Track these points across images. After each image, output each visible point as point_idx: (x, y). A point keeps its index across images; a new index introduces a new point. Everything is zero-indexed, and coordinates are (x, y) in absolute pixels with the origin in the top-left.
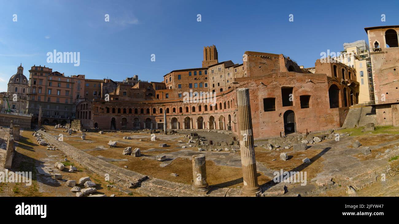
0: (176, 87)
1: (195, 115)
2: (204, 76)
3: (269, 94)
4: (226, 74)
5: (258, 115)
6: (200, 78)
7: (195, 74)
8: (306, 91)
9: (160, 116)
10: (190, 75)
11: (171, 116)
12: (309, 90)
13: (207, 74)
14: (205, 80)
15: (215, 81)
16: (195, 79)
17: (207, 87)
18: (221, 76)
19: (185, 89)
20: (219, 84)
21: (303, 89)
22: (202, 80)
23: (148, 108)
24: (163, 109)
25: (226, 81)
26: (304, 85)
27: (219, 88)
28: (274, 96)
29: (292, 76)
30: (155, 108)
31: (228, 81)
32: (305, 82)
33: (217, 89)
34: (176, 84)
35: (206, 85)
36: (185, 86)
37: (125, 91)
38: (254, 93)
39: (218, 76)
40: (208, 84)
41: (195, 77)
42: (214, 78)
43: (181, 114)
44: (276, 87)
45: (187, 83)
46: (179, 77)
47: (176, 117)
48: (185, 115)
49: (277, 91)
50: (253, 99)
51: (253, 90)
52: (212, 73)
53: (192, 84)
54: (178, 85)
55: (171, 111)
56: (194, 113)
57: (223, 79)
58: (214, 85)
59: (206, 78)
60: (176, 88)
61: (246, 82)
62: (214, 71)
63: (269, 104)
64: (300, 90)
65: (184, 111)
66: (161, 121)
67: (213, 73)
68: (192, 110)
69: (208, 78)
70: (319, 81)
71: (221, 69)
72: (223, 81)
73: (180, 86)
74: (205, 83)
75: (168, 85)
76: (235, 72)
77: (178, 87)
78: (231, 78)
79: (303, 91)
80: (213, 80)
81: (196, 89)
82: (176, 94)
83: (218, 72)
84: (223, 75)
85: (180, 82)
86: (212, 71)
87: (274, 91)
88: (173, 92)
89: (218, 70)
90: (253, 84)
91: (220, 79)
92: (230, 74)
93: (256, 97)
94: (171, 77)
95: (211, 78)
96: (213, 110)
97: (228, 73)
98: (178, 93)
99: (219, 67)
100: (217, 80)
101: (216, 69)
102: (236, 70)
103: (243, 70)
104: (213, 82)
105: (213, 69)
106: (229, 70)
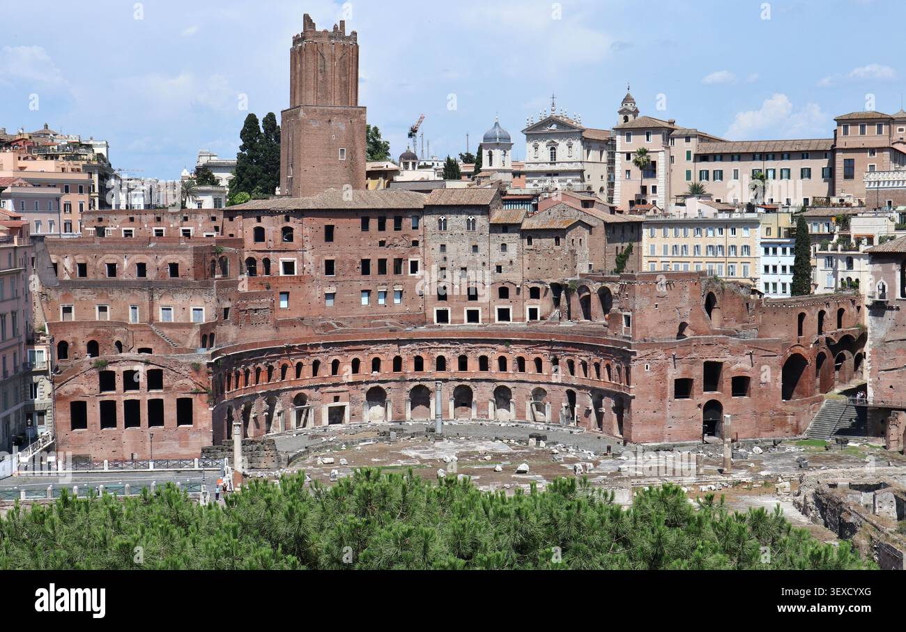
0: (317, 268)
1: (446, 380)
2: (408, 235)
3: (684, 373)
4: (495, 247)
5: (664, 405)
6: (396, 241)
7: (382, 227)
8: (744, 371)
9: (335, 385)
10: (365, 226)
11: (367, 382)
12: (748, 367)
13: (418, 230)
14: (412, 251)
15: (449, 260)
16: (382, 244)
17: (417, 272)
18: (475, 248)
19: (348, 278)
21: (738, 365)
22: (401, 250)
23: (299, 360)
24: (341, 360)
25: (494, 268)
26: (740, 359)
28: (692, 376)
29: (723, 344)
30: (320, 359)
31: (499, 269)
34: (319, 259)
35: (414, 265)
36: (348, 265)
37: (227, 304)
38: (660, 370)
39: (463, 244)
40: (420, 265)
41: (382, 236)
42: (447, 250)
43: (397, 376)
44: (693, 362)
45: (351, 257)
46: (329, 233)
47: (381, 385)
48: (411, 381)
49: (696, 367)
50: (659, 380)
51: (660, 365)
52: (440, 228)
53: (369, 260)
54: (324, 263)
55: (365, 366)
56: (441, 375)
57: (479, 257)
59: (415, 243)
60: (318, 274)
62: (449, 225)
63: (683, 388)
64: (733, 368)
65: (409, 367)
66: (336, 399)
67: (445, 228)
68: (435, 367)
69: (421, 244)
70: (767, 353)
71: (477, 226)
72: (480, 265)
73: (330, 267)
74: (410, 260)
75: (272, 253)
76: (527, 247)
77: (324, 269)
78: (511, 262)
79: (738, 370)
80: (441, 256)
81: (382, 278)
82: (316, 296)
83: (465, 231)
84: (480, 245)
85: (332, 252)
86: (437, 222)
87: (691, 369)
88: (306, 286)
89: (464, 225)
90: (661, 356)
91: (470, 256)
92: (509, 247)
93: (663, 377)
94: (289, 224)
95: (434, 244)
96: (511, 372)
97: (502, 245)
98: (322, 290)
99: (469, 217)
100: (459, 258)
101: (455, 218)
102: (529, 238)
103: (556, 245)
104: (442, 261)
105: (444, 218)
106: (505, 235)
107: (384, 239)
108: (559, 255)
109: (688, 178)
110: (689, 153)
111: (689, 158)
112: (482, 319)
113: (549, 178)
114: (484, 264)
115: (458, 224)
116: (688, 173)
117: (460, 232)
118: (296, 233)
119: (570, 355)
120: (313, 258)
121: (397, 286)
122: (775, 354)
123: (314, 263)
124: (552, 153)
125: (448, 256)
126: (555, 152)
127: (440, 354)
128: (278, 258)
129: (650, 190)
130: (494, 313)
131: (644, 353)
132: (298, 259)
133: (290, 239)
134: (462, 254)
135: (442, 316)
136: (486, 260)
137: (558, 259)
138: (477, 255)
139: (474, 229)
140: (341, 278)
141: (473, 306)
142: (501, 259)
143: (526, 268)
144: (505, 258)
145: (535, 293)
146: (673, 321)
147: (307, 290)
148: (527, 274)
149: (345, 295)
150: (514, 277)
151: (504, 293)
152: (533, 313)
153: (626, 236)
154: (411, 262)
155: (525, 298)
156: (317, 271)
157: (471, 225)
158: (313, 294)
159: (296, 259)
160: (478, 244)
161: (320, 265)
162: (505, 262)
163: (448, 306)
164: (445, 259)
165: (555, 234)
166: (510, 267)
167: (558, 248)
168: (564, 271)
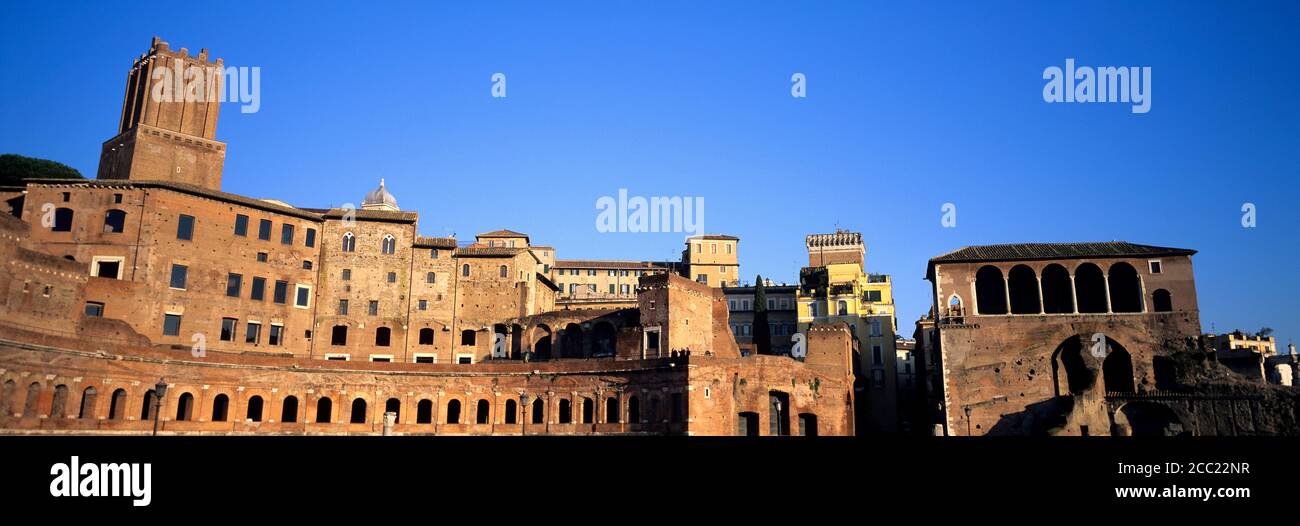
0: (159, 275)
2: (299, 252)
3: (748, 403)
4: (419, 277)
6: (282, 257)
7: (265, 230)
8: (811, 406)
10: (240, 230)
13: (312, 246)
14: (302, 274)
15: (354, 291)
16: (263, 257)
17: (305, 304)
18: (392, 277)
19: (202, 295)
20: (373, 304)
21: (802, 399)
22: (288, 270)
24: (196, 395)
25: (415, 303)
27: (375, 323)
28: (757, 407)
31: (423, 305)
33: (361, 326)
34: (162, 262)
35: (303, 294)
36: (208, 278)
39: (375, 270)
40: (310, 296)
41: (264, 247)
42: (353, 277)
44: (759, 390)
45: (214, 267)
46: (186, 228)
49: (762, 397)
52: (345, 249)
53: (241, 276)
54: (170, 269)
55: (237, 409)
57: (395, 289)
58: (344, 303)
59: (308, 265)
60: (158, 283)
62: (357, 245)
64: (800, 401)
65: (308, 415)
67: (352, 249)
68: (349, 416)
69: (315, 267)
71: (397, 248)
72: (396, 299)
73: (179, 275)
74: (298, 286)
75: (80, 246)
76: (461, 277)
77: (169, 277)
78: (440, 297)
79: (805, 405)
80: (343, 284)
81: (255, 305)
82: (149, 315)
83: (379, 254)
84: (398, 272)
85: (185, 254)
86: (342, 240)
87: (757, 399)
88: (136, 298)
89: (380, 246)
91: (384, 286)
92: (439, 277)
94: (120, 207)
95: (334, 269)
97: (429, 273)
98: (161, 308)
99: (386, 236)
100: (368, 288)
101: (367, 236)
102: (466, 267)
103: (502, 276)
104: (343, 291)
105: (352, 234)
106: (434, 261)
107: (265, 251)
108: (505, 288)
114: (402, 298)
115: (368, 243)
117: (372, 254)
118: (128, 220)
120: (155, 258)
121: (276, 319)
123: (153, 265)
125: (352, 285)
128: (91, 255)
132: (127, 258)
133: (119, 228)
134: (373, 282)
136: (405, 292)
137: (504, 294)
138: (395, 286)
139: (391, 252)
140: (192, 295)
141: (384, 353)
142: (426, 292)
143: (458, 305)
144: (432, 291)
145: (468, 338)
147: (136, 305)
148: (459, 313)
149: (197, 321)
150: (443, 315)
151: (426, 337)
154: (300, 289)
155: (455, 343)
156: (157, 279)
157: (389, 246)
158: (145, 311)
159: (123, 258)
160: (396, 271)
161: (163, 270)
162: (432, 296)
163: (347, 353)
164: (348, 289)
165: (501, 262)
166: (437, 303)
167: (503, 280)
168: (511, 309)
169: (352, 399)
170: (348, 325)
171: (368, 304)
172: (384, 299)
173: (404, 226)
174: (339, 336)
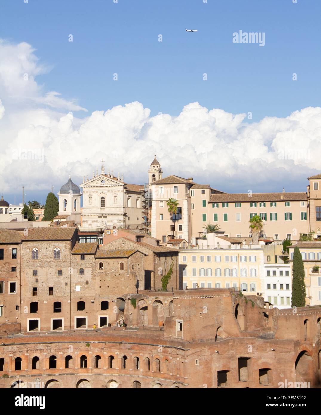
2: (8, 263)
3: (224, 366)
4: (75, 271)
6: (0, 267)
8: (267, 364)
12: (271, 361)
13: (16, 258)
14: (11, 275)
15: (40, 281)
17: (15, 292)
18: (60, 273)
20: (51, 289)
21: (263, 360)
22: (3, 274)
26: (265, 354)
27: (53, 299)
32: (266, 352)
33: (45, 302)
35: (13, 287)
38: (207, 364)
39: (51, 269)
40: (17, 286)
42: (39, 273)
44: (231, 358)
49: (233, 362)
50: (206, 372)
51: (206, 360)
52: (33, 257)
57: (62, 279)
58: (35, 289)
59: (14, 269)
61: (198, 350)
62: (40, 255)
64: (260, 362)
65: (10, 367)
67: (37, 257)
68: (30, 366)
69: (18, 270)
70: (284, 350)
71: (61, 255)
72: (63, 285)
76: (99, 271)
78: (87, 283)
79: (263, 363)
80: (34, 278)
83: (52, 259)
84: (64, 270)
86: (31, 253)
87: (229, 362)
89: (52, 255)
90: (206, 352)
91: (56, 278)
92: (86, 271)
93: (209, 369)
95: (28, 270)
96: (90, 368)
97: (80, 269)
99: (56, 249)
100: (47, 279)
101: (45, 249)
102: (101, 265)
103: (121, 269)
104: (34, 282)
105: (37, 249)
106: (82, 262)
108: (124, 276)
109: (204, 219)
110: (204, 202)
111: (204, 205)
112: (65, 327)
113: (100, 219)
114: (66, 284)
115: (47, 254)
116: (204, 216)
117: (48, 260)
119: (135, 353)
122: (289, 350)
124: (102, 201)
125: (39, 278)
126: (104, 201)
127: (35, 355)
129: (177, 228)
130: (74, 322)
131: (194, 350)
134: (50, 277)
135: (34, 325)
136: (68, 281)
137: (123, 279)
138: (62, 277)
139: (59, 257)
141: (58, 317)
142: (79, 280)
143: (98, 287)
144: (83, 279)
145: (105, 306)
146: (213, 326)
148: (99, 291)
150: (90, 294)
151: (81, 306)
152: (103, 321)
153: (168, 262)
154: (10, 283)
155: (97, 310)
157: (57, 254)
160: (62, 269)
162: (83, 282)
163: (38, 317)
164: (37, 281)
165: (121, 261)
166: (86, 286)
167: (122, 271)
168: (127, 289)
169: (32, 357)
170: (38, 302)
171: (48, 289)
172: (57, 286)
173: (65, 242)
174: (34, 307)
